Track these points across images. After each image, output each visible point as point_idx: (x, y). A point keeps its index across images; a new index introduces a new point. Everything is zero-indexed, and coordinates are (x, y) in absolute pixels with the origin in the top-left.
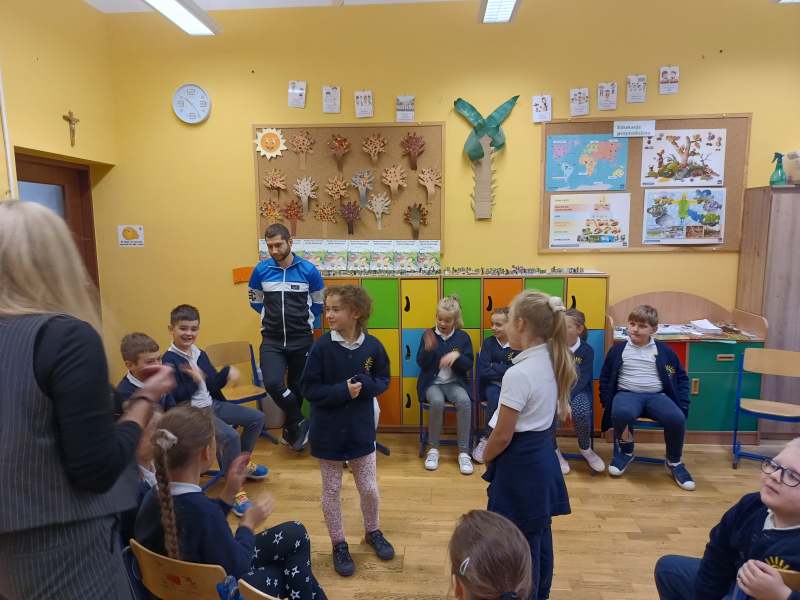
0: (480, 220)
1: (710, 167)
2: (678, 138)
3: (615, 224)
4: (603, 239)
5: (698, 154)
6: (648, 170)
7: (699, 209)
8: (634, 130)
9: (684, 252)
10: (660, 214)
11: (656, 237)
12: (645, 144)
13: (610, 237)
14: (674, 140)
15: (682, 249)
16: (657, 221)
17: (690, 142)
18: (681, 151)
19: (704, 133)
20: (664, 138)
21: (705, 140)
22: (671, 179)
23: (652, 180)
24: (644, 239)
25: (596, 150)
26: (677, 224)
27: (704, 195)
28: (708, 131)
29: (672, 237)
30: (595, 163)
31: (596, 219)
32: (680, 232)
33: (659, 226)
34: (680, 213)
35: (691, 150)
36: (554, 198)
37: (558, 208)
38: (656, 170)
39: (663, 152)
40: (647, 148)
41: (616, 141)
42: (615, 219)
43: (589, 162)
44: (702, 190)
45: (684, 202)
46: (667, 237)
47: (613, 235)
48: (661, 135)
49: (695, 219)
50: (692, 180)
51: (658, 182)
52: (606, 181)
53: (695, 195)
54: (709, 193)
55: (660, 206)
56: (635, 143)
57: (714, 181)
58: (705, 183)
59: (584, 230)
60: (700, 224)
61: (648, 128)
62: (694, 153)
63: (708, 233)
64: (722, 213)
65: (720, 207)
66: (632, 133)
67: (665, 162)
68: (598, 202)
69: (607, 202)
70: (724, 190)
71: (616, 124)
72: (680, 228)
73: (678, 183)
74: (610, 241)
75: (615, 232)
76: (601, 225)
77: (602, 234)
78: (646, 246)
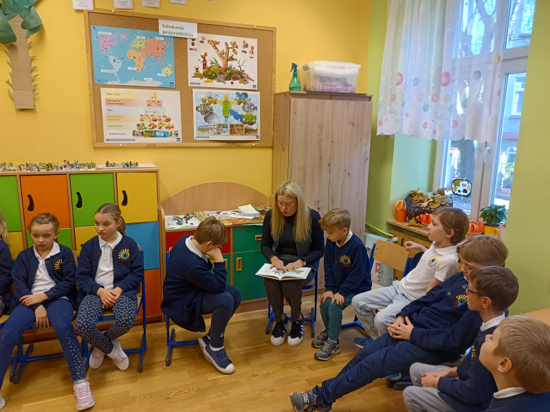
0: (22, 110)
1: (246, 72)
2: (218, 43)
3: (168, 120)
4: (158, 134)
5: (236, 60)
6: (194, 71)
7: (239, 109)
8: (178, 31)
9: (230, 147)
10: (208, 114)
11: (205, 134)
12: (190, 46)
13: (164, 133)
14: (215, 44)
15: (229, 145)
16: (206, 119)
17: (228, 48)
18: (221, 55)
19: (239, 41)
20: (206, 41)
21: (241, 48)
22: (215, 81)
23: (198, 80)
24: (195, 135)
25: (143, 46)
26: (222, 122)
27: (243, 97)
28: (243, 39)
29: (219, 134)
30: (143, 60)
31: (149, 114)
32: (225, 129)
33: (207, 124)
34: (224, 113)
35: (230, 55)
36: (104, 91)
37: (109, 102)
38: (201, 71)
39: (206, 54)
40: (191, 49)
41: (162, 39)
42: (168, 115)
43: (137, 58)
44: (241, 92)
45: (226, 103)
46: (215, 134)
47: (167, 130)
48: (203, 38)
49: (237, 118)
50: (232, 83)
51: (203, 82)
52: (156, 78)
53: (235, 96)
54: (246, 95)
55: (207, 105)
56: (180, 44)
57: (249, 86)
58: (242, 86)
59: (138, 125)
60: (241, 123)
61: (190, 30)
62: (232, 59)
63: (247, 131)
64: (257, 113)
65: (256, 108)
66: (176, 32)
67: (209, 65)
68: (150, 99)
69: (159, 98)
70: (258, 94)
71: (161, 22)
72: (224, 126)
73: (221, 85)
74: (165, 136)
75: (168, 127)
76: (155, 121)
77: (157, 129)
78: (197, 141)
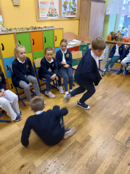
4: (53, 15)
7: (72, 5)
9: (70, 20)
10: (65, 7)
11: (64, 15)
16: (65, 9)
24: (62, 16)
26: (69, 11)
27: (73, 1)
29: (68, 15)
31: (51, 8)
32: (69, 13)
33: (65, 11)
37: (41, 3)
45: (70, 3)
49: (72, 9)
55: (65, 4)
59: (48, 12)
60: (73, 11)
63: (75, 14)
64: (76, 7)
74: (55, 16)
75: (56, 13)
76: (53, 10)
77: (53, 13)
78: (63, 18)
